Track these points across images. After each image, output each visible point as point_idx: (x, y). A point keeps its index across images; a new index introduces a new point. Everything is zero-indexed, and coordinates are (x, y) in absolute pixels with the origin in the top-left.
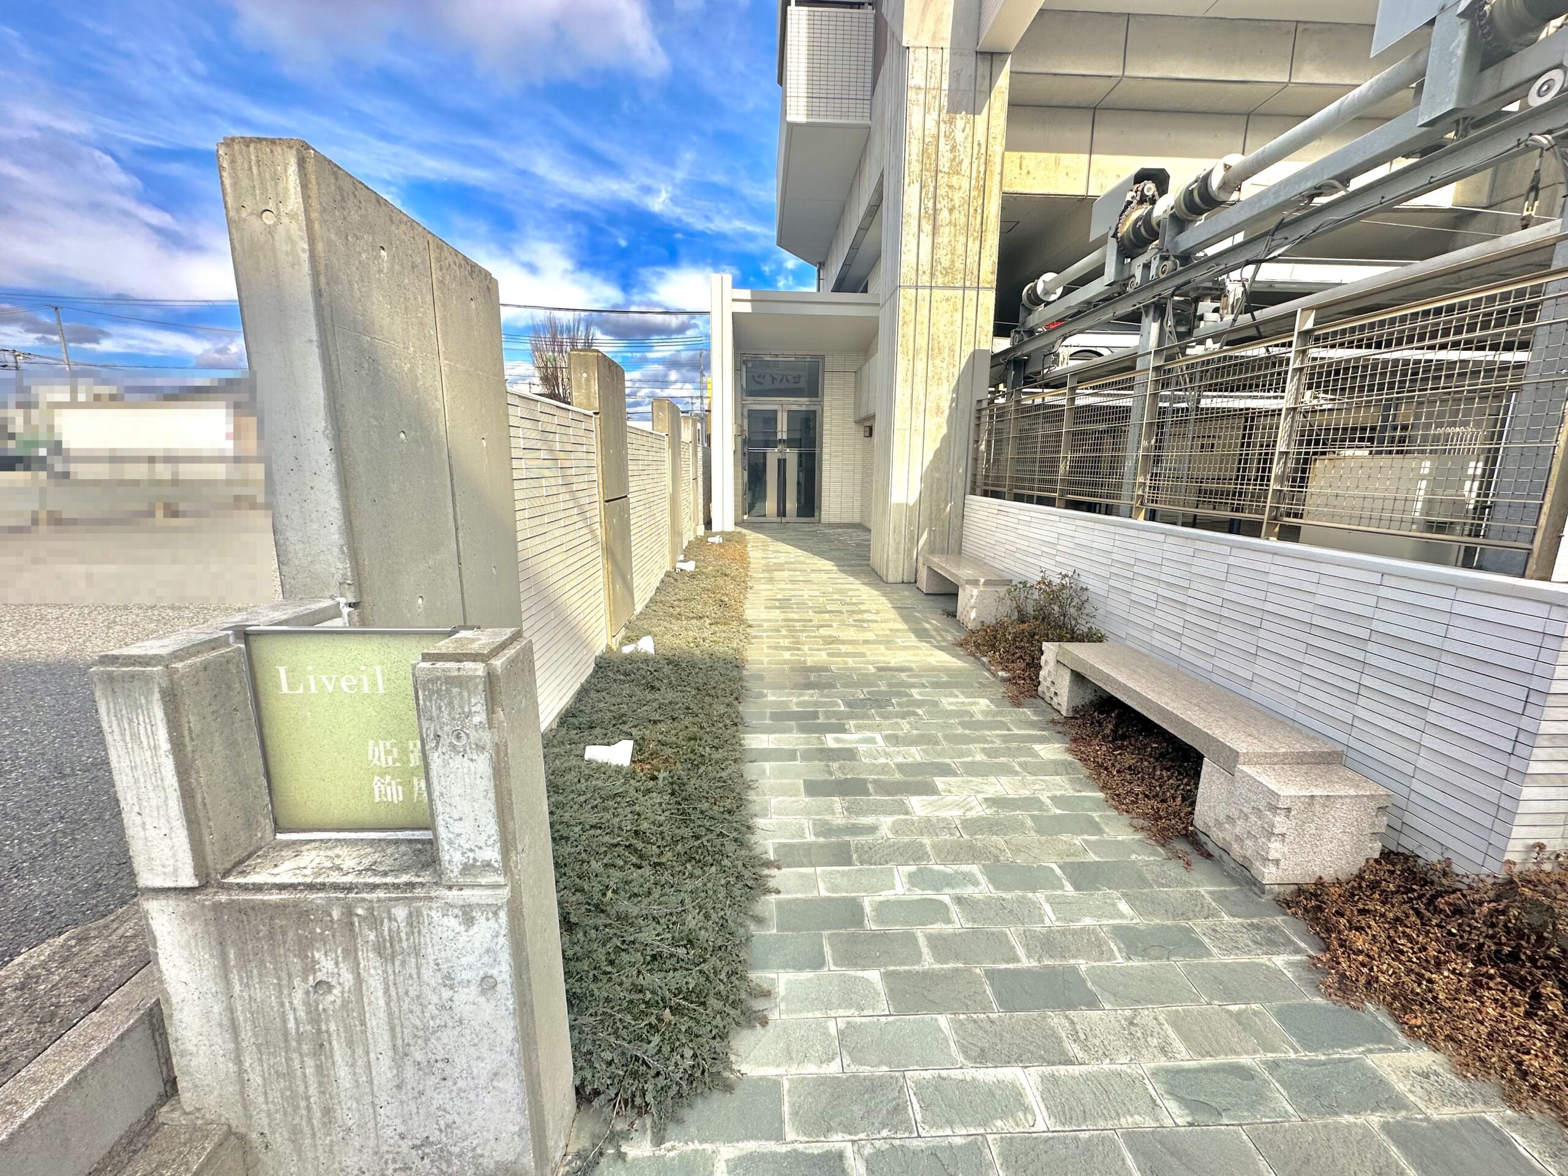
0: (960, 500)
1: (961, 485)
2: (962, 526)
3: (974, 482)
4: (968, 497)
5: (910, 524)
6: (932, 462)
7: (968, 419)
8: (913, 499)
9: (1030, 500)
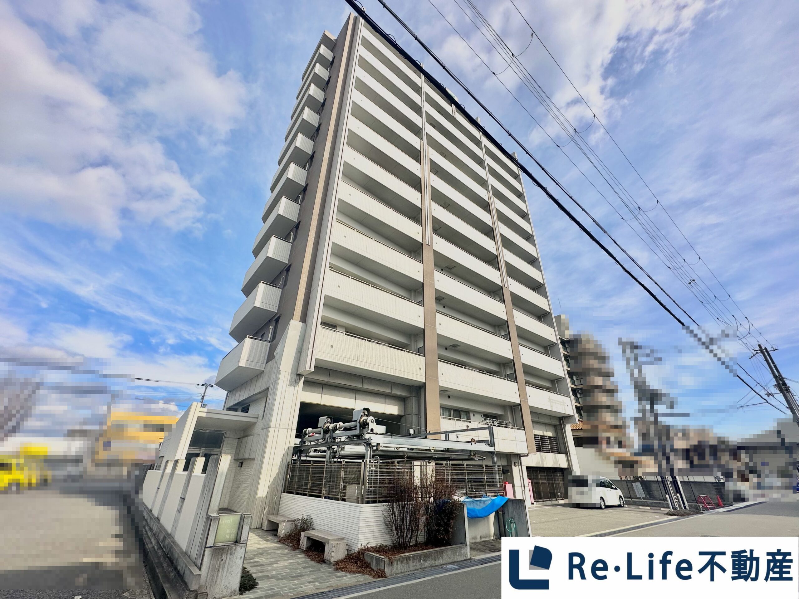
0: (280, 495)
1: (280, 489)
2: (279, 504)
3: (285, 489)
4: (282, 493)
5: (262, 505)
6: (272, 482)
7: (284, 468)
8: (264, 495)
9: (301, 494)
